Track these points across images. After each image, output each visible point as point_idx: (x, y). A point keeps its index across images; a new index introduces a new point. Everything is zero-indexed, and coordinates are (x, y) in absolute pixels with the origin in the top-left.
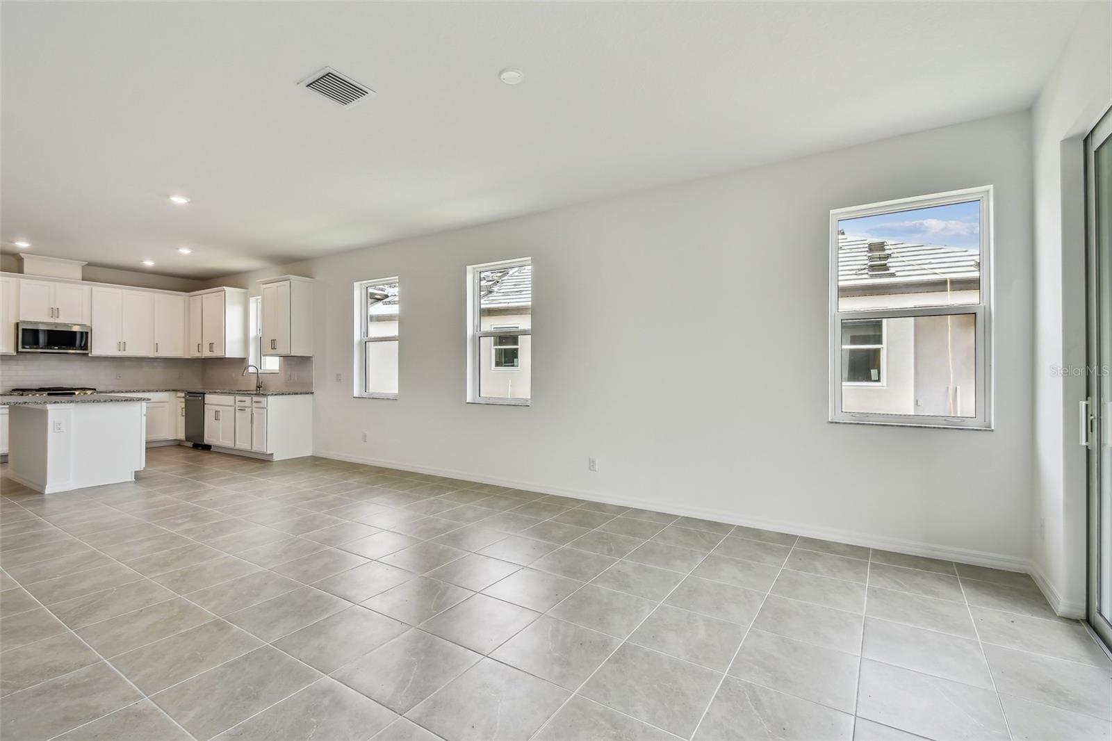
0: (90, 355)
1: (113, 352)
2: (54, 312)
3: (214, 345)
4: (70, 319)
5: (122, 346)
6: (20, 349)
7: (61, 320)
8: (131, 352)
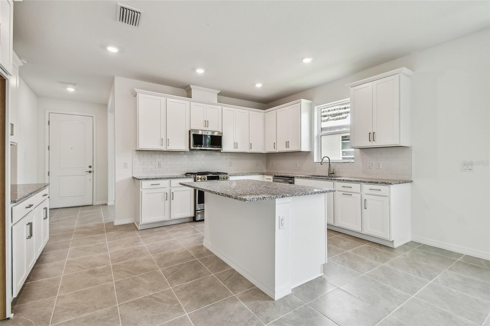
0: (222, 151)
2: (206, 123)
3: (290, 143)
4: (213, 129)
5: (236, 145)
6: (192, 148)
7: (209, 128)
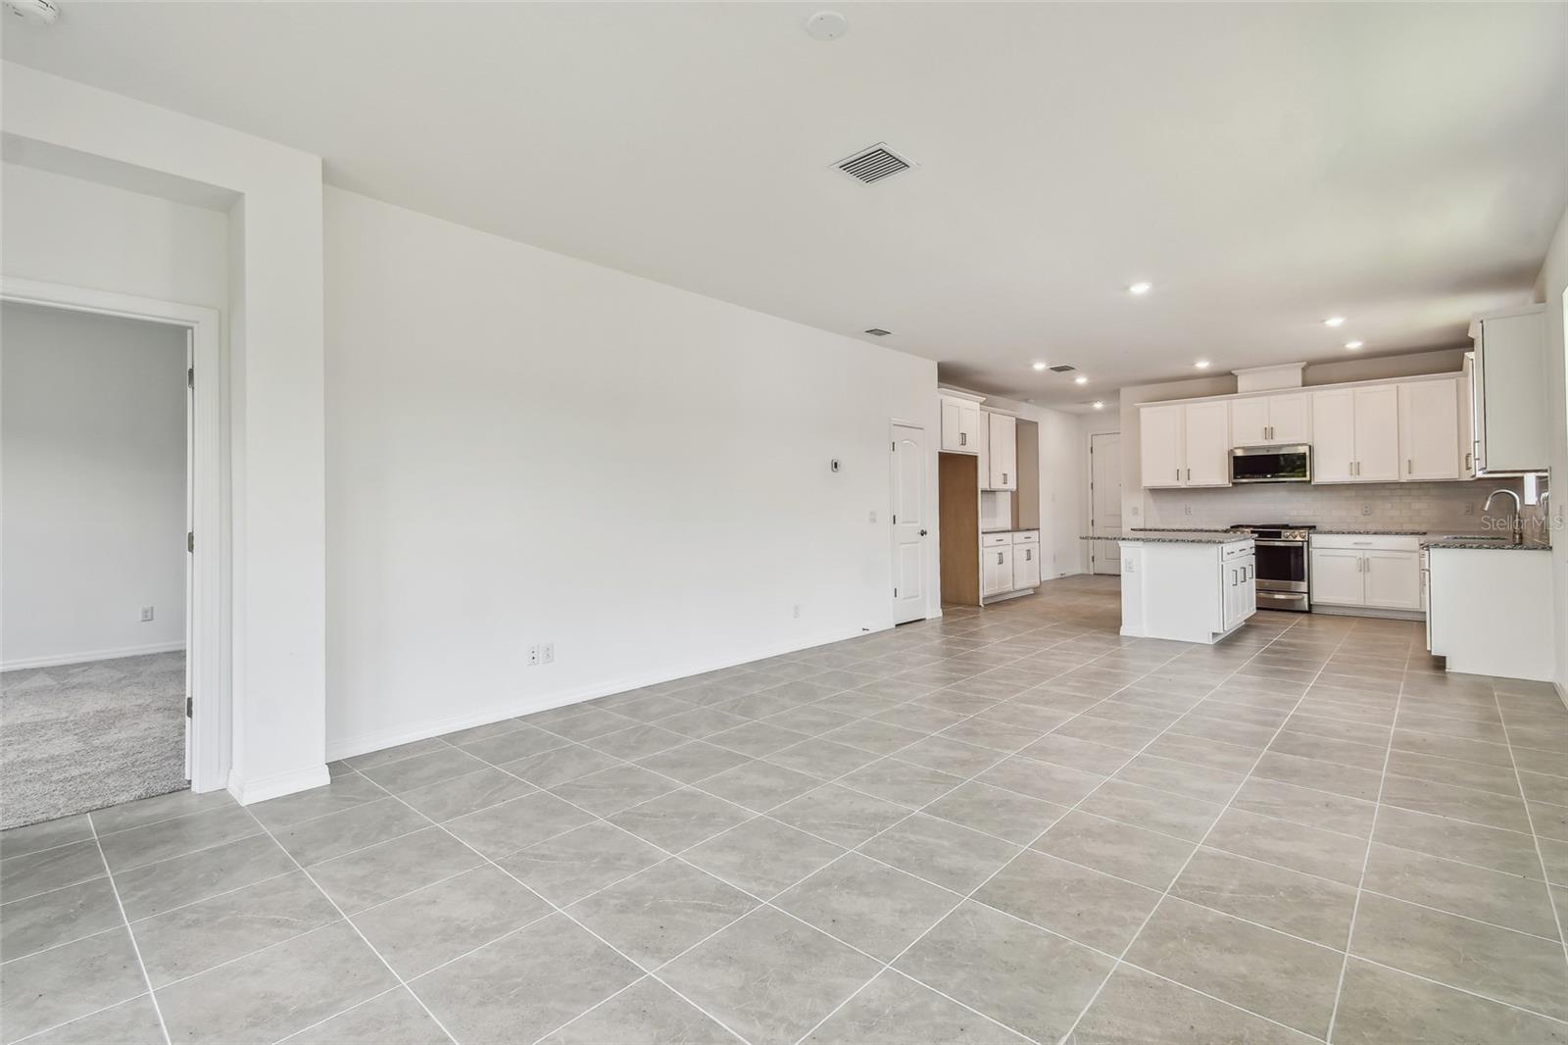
0: (1309, 483)
1: (1343, 476)
2: (1269, 432)
4: (1287, 438)
5: (1357, 468)
6: (1233, 480)
7: (1278, 440)
8: (1367, 476)
